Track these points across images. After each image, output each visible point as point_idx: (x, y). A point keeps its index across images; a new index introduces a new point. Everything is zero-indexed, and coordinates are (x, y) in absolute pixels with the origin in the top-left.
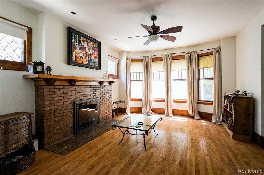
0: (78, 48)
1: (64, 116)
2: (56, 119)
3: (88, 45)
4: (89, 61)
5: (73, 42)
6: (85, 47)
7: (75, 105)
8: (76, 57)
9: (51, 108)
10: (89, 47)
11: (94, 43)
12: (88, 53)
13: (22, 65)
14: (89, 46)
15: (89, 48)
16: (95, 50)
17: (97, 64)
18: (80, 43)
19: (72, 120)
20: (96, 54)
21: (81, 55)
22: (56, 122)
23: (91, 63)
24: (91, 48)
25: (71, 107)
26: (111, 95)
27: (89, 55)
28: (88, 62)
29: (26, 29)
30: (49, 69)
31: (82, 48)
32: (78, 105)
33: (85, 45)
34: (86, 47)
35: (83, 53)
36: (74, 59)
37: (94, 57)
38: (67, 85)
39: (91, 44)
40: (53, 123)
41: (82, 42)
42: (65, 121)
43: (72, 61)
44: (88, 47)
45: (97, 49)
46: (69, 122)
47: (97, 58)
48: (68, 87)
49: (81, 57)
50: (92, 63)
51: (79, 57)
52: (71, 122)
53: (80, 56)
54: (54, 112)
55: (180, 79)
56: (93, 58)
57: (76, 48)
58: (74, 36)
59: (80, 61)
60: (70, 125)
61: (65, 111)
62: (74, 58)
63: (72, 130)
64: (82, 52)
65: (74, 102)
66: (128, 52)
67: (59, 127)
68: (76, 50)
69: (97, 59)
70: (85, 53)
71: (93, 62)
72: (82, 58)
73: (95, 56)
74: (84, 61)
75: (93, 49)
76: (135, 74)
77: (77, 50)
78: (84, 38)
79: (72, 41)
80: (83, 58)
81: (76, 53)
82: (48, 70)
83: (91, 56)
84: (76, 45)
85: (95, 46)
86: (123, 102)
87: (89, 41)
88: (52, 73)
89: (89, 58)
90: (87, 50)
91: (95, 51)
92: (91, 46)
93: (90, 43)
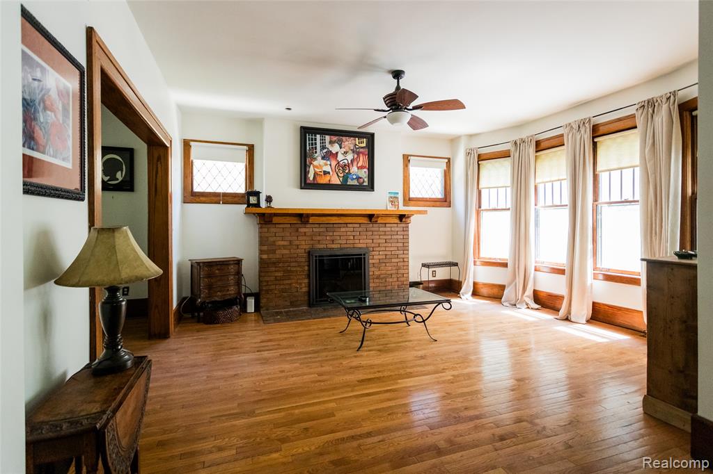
0: (320, 158)
1: (290, 271)
2: (277, 274)
3: (343, 146)
4: (345, 178)
5: (310, 150)
6: (334, 152)
7: (311, 257)
8: (315, 174)
9: (271, 256)
10: (344, 152)
11: (357, 139)
12: (341, 163)
13: (242, 197)
14: (344, 148)
15: (346, 153)
16: (358, 154)
17: (366, 180)
18: (323, 147)
19: (306, 281)
20: (363, 160)
21: (328, 169)
22: (278, 278)
23: (349, 180)
24: (350, 151)
25: (303, 260)
26: (405, 244)
27: (345, 165)
28: (341, 179)
29: (246, 148)
30: (269, 199)
31: (329, 156)
32: (316, 257)
33: (335, 148)
34: (337, 153)
35: (330, 165)
36: (311, 178)
37: (358, 168)
38: (295, 222)
39: (349, 143)
40: (272, 278)
41: (328, 145)
42: (293, 281)
43: (308, 182)
44: (343, 150)
45: (366, 151)
46: (301, 284)
47: (365, 167)
48: (297, 226)
49: (326, 173)
50: (353, 179)
51: (322, 173)
52: (303, 285)
53: (324, 171)
54: (274, 263)
55: (626, 201)
56: (354, 169)
57: (315, 159)
58: (312, 138)
59: (324, 180)
60: (301, 288)
61: (292, 264)
62: (311, 176)
63: (306, 298)
64: (329, 163)
65: (309, 252)
66: (471, 136)
67: (282, 287)
68: (315, 163)
69: (366, 170)
70: (334, 163)
71: (354, 177)
72: (329, 173)
73: (360, 165)
74: (332, 179)
75: (353, 152)
76: (494, 191)
77: (319, 162)
78: (332, 137)
79: (308, 148)
80: (331, 173)
81: (314, 167)
82: (267, 202)
83: (351, 166)
84: (316, 152)
85: (360, 145)
86: (456, 264)
87: (344, 138)
88: (273, 205)
89: (343, 172)
90: (340, 157)
91: (361, 155)
92: (349, 148)
93: (347, 143)
